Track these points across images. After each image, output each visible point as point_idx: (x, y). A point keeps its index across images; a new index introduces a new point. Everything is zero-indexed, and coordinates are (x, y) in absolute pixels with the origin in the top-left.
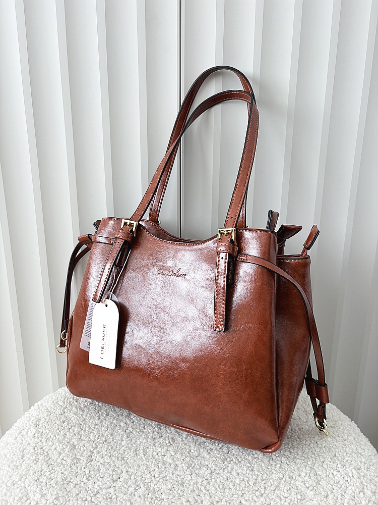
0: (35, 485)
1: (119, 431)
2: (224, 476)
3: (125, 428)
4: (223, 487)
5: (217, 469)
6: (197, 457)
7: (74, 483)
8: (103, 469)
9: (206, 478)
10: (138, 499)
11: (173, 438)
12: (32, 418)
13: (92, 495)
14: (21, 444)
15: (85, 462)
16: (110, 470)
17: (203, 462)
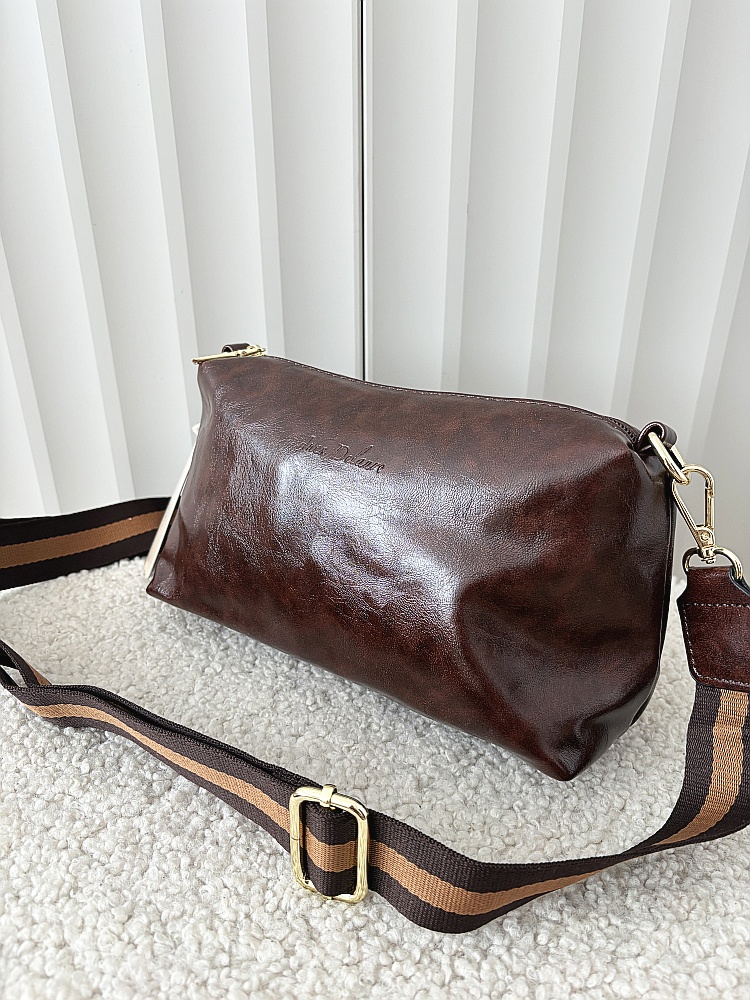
1: (186, 669)
3: (203, 663)
6: (387, 741)
7: (45, 797)
10: (212, 849)
11: (324, 693)
15: (85, 743)
16: (145, 767)
17: (401, 757)
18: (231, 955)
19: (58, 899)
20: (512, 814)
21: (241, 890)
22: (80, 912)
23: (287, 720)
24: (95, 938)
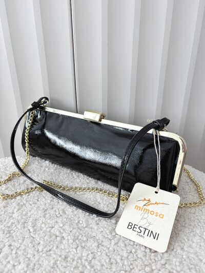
2: (111, 248)
4: (109, 261)
5: (104, 240)
9: (92, 251)
17: (90, 233)
20: (131, 255)
23: (49, 221)
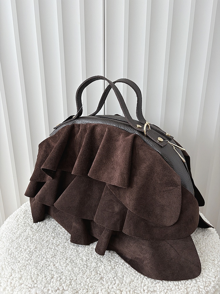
0: (24, 242)
8: (61, 234)
12: (22, 210)
13: (55, 246)
14: (17, 222)
15: (52, 230)
18: (87, 265)
19: (52, 258)
21: (87, 255)
22: (57, 259)
24: (60, 264)
